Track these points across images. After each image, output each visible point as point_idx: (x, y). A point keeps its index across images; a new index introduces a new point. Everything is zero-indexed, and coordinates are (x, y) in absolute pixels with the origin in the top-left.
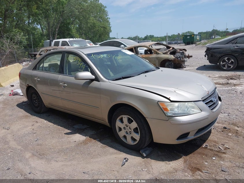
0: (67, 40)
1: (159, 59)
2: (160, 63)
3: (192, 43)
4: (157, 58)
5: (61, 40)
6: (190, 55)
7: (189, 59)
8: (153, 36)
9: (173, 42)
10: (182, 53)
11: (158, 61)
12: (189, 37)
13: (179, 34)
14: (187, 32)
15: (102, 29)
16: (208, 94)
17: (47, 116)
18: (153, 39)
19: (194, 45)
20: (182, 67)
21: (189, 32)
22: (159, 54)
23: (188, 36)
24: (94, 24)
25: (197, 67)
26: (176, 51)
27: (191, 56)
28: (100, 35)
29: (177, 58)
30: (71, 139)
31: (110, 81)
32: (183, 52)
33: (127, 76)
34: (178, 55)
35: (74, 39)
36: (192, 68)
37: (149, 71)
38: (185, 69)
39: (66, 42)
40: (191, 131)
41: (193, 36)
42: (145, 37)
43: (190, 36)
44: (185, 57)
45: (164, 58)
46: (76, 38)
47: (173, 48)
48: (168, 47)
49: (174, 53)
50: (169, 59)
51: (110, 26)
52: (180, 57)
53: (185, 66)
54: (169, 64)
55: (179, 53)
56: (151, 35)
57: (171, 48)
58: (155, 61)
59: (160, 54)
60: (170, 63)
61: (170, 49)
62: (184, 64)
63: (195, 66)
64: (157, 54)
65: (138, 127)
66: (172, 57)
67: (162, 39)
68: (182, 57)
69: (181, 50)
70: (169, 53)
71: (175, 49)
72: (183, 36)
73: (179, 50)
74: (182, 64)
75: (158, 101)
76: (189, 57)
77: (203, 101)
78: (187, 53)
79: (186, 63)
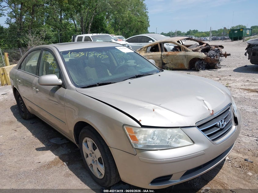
0: (90, 35)
1: (187, 58)
2: (188, 62)
3: (240, 39)
4: (185, 56)
5: (84, 36)
6: (227, 53)
7: (226, 57)
8: (197, 31)
9: (219, 38)
10: (217, 50)
11: (186, 60)
12: (236, 32)
13: (225, 28)
14: (237, 26)
15: (139, 24)
16: (212, 114)
17: (31, 123)
18: (196, 34)
19: (242, 41)
20: (216, 67)
21: (240, 26)
22: (187, 51)
23: (236, 30)
24: (131, 18)
25: (234, 68)
26: (211, 48)
27: (229, 55)
28: (137, 29)
29: (210, 56)
30: (37, 158)
31: (78, 89)
32: (219, 49)
33: (105, 82)
34: (211, 52)
35: (98, 34)
36: (229, 69)
37: (143, 75)
38: (219, 70)
39: (89, 37)
40: (174, 174)
41: (241, 30)
42: (187, 32)
43: (239, 30)
44: (221, 55)
45: (194, 56)
46: (100, 33)
47: (207, 44)
48: (201, 44)
49: (206, 50)
50: (200, 58)
51: (149, 20)
52: (213, 55)
53: (220, 67)
54: (200, 64)
55: (214, 50)
56: (195, 30)
57: (205, 45)
58: (183, 59)
59: (189, 51)
60: (201, 62)
61: (202, 46)
62: (219, 63)
63: (233, 67)
64: (185, 51)
65: (101, 156)
66: (203, 55)
67: (207, 34)
68: (217, 55)
69: (216, 47)
70: (200, 50)
71: (209, 46)
72: (230, 31)
73: (214, 47)
74: (216, 64)
75: (124, 125)
76: (226, 55)
77: (199, 127)
78: (223, 51)
79: (221, 63)
